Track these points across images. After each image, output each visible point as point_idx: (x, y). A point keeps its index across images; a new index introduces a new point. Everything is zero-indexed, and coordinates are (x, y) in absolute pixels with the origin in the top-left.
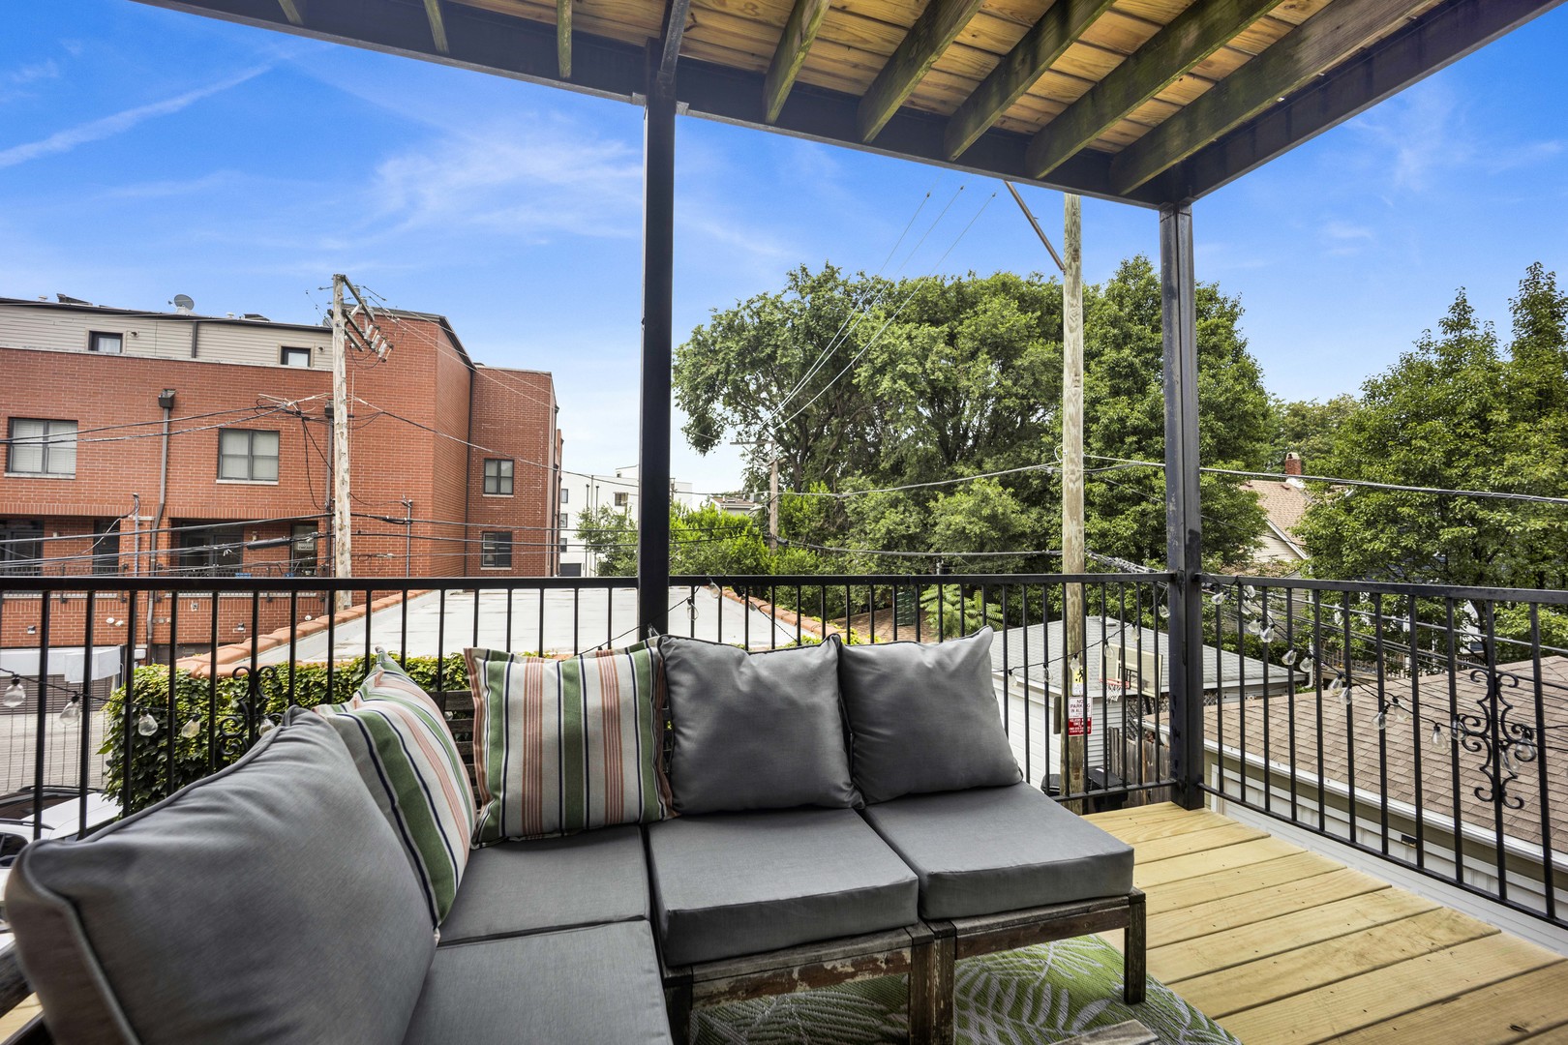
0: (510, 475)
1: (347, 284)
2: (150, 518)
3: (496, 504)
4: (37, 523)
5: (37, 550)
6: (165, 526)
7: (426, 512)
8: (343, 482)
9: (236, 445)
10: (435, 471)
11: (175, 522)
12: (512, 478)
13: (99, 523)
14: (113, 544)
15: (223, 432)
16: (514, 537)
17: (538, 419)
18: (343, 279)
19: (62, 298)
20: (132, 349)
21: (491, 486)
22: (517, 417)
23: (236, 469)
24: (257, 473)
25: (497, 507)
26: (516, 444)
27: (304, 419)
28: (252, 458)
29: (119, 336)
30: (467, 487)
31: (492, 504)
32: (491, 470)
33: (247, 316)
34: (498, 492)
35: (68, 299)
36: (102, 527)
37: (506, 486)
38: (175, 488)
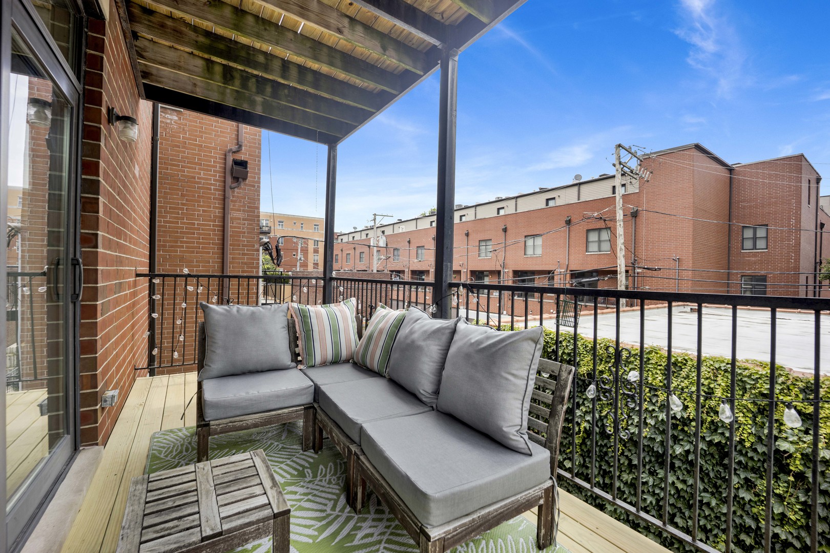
0: (765, 235)
1: (623, 148)
2: (563, 270)
3: (752, 256)
4: (533, 273)
5: (533, 280)
6: (568, 272)
7: (688, 263)
8: (621, 249)
9: (593, 237)
10: (694, 239)
11: (571, 271)
12: (767, 237)
13: (549, 272)
14: (553, 278)
15: (588, 231)
16: (768, 279)
17: (790, 191)
18: (620, 146)
19: (541, 189)
20: (559, 202)
21: (748, 244)
22: (770, 194)
23: (593, 247)
24: (602, 249)
25: (753, 259)
26: (769, 213)
27: (605, 220)
28: (600, 241)
29: (554, 198)
30: (729, 247)
31: (749, 257)
32: (748, 234)
33: (600, 176)
34: (755, 247)
35: (542, 189)
36: (549, 273)
37: (761, 244)
38: (572, 257)
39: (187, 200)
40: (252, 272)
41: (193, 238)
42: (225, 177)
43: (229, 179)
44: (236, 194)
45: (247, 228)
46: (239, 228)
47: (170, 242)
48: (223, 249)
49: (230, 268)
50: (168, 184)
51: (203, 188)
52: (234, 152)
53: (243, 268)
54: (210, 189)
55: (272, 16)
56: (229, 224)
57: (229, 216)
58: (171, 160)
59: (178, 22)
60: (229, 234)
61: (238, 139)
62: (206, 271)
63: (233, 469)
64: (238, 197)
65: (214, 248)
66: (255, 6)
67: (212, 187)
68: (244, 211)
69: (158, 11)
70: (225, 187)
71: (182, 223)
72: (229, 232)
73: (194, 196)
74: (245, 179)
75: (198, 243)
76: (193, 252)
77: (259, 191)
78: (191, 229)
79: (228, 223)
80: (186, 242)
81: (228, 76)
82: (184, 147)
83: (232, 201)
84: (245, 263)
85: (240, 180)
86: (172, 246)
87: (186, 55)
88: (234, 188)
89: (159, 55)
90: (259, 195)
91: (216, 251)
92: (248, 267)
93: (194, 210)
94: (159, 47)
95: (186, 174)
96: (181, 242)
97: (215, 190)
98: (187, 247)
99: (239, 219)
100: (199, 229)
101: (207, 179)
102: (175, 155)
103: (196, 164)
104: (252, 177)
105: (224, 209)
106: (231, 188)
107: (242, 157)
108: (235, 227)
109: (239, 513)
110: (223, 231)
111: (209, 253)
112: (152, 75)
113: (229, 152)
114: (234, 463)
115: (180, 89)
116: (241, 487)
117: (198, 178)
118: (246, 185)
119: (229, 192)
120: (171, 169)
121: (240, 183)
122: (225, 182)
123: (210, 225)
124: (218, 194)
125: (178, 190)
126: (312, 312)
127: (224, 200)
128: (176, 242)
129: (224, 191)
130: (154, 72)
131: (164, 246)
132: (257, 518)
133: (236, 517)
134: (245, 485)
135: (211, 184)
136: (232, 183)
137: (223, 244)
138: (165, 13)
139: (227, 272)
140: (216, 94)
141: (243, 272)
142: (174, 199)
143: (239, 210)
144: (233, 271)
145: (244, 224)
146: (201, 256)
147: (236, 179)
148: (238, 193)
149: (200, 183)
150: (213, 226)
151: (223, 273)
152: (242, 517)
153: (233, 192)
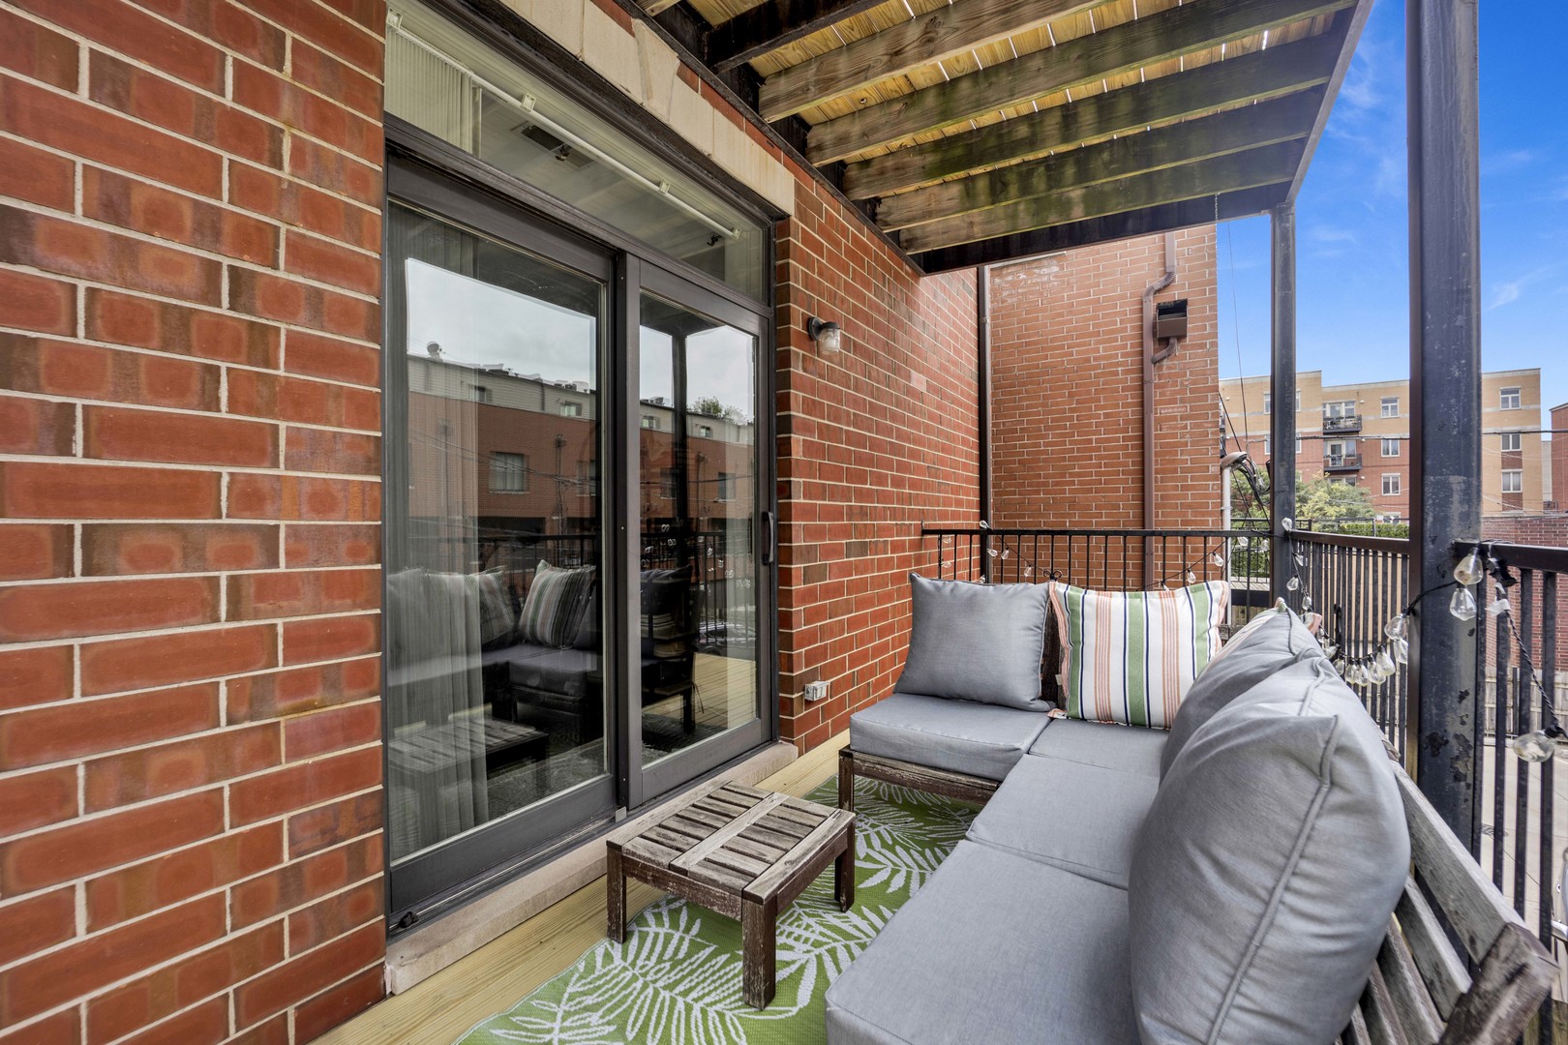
39: (1078, 402)
40: (1205, 522)
41: (1090, 466)
42: (1142, 344)
43: (1150, 345)
44: (1165, 371)
45: (1192, 434)
46: (1175, 436)
47: (1053, 476)
48: (1143, 480)
49: (1157, 516)
50: (1049, 381)
51: (1104, 374)
52: (1159, 291)
53: (1185, 514)
54: (1116, 374)
55: (994, 55)
56: (1153, 431)
57: (1153, 416)
58: (1052, 341)
59: (900, 153)
60: (1153, 450)
61: (1164, 264)
62: (1113, 523)
63: (793, 818)
64: (1169, 376)
65: (1126, 481)
66: (961, 61)
67: (1120, 369)
68: (1183, 401)
69: (875, 156)
70: (1142, 362)
71: (1071, 443)
72: (1154, 446)
73: (1089, 392)
74: (1181, 337)
75: (1098, 474)
76: (1090, 491)
77: (1215, 354)
78: (1086, 450)
79: (1150, 428)
80: (1079, 475)
81: (999, 186)
82: (1070, 313)
83: (1157, 386)
84: (1189, 506)
85: (1172, 341)
86: (1057, 484)
87: (936, 190)
88: (1162, 360)
89: (906, 210)
90: (1215, 362)
91: (1130, 485)
92: (1195, 514)
93: (1091, 417)
94: (906, 198)
95: (1075, 357)
96: (1072, 475)
97: (1126, 372)
98: (1081, 483)
99: (1174, 418)
100: (1098, 449)
101: (1110, 357)
102: (1057, 331)
103: (1091, 335)
104: (1196, 329)
105: (1142, 404)
106: (1155, 363)
107: (1174, 295)
108: (1165, 436)
109: (724, 865)
110: (1142, 446)
111: (1117, 490)
112: (916, 239)
113: (1147, 294)
114: (807, 812)
115: (952, 241)
116: (767, 841)
117: (1095, 359)
118: (1184, 348)
119: (1151, 371)
120: (1052, 356)
121: (1173, 345)
122: (1142, 353)
123: (1117, 440)
124: (1131, 380)
125: (1063, 387)
126: (1090, 604)
127: (1142, 388)
128: (1063, 475)
129: (1142, 370)
130: (918, 233)
131: (1045, 484)
132: (726, 882)
133: (715, 866)
134: (772, 842)
135: (1118, 364)
136: (1155, 351)
137: (1143, 472)
138: (883, 153)
139: (1151, 526)
140: (1003, 222)
141: (1184, 523)
142: (1057, 404)
143: (1173, 401)
144: (1165, 523)
145: (1185, 427)
146: (1104, 497)
147: (1164, 341)
148: (1169, 368)
149: (1097, 367)
150: (1122, 440)
151: (1143, 526)
152: (718, 871)
153: (1160, 368)
